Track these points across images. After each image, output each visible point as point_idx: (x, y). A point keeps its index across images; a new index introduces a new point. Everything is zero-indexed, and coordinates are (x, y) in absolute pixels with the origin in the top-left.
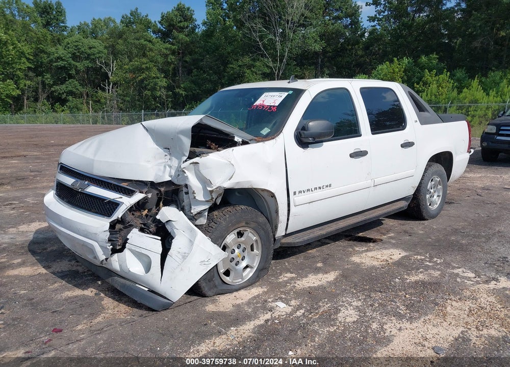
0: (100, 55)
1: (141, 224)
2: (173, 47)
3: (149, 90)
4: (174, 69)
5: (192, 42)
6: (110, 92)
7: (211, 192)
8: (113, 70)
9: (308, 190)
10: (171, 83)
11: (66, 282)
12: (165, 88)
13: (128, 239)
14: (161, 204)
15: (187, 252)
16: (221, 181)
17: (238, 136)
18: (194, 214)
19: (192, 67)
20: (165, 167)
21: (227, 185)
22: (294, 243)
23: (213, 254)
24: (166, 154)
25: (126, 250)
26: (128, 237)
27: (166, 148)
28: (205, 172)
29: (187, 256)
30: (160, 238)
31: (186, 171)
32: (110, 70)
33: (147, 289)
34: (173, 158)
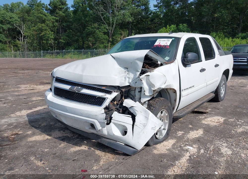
0: (16, 22)
1: (115, 109)
2: (57, 18)
3: (45, 40)
4: (57, 29)
5: (66, 16)
6: (22, 41)
7: (154, 91)
8: (23, 29)
9: (187, 89)
10: (56, 36)
11: (67, 143)
12: (53, 39)
13: (112, 117)
14: (123, 98)
15: (145, 123)
16: (159, 85)
17: (159, 61)
18: (143, 102)
19: (67, 29)
20: (125, 78)
21: (163, 87)
22: (180, 116)
23: (157, 124)
24: (126, 71)
25: (111, 124)
26: (112, 116)
27: (125, 68)
28: (152, 80)
29: (146, 125)
30: (131, 116)
31: (142, 80)
32: (22, 29)
33: (124, 144)
34: (130, 73)
